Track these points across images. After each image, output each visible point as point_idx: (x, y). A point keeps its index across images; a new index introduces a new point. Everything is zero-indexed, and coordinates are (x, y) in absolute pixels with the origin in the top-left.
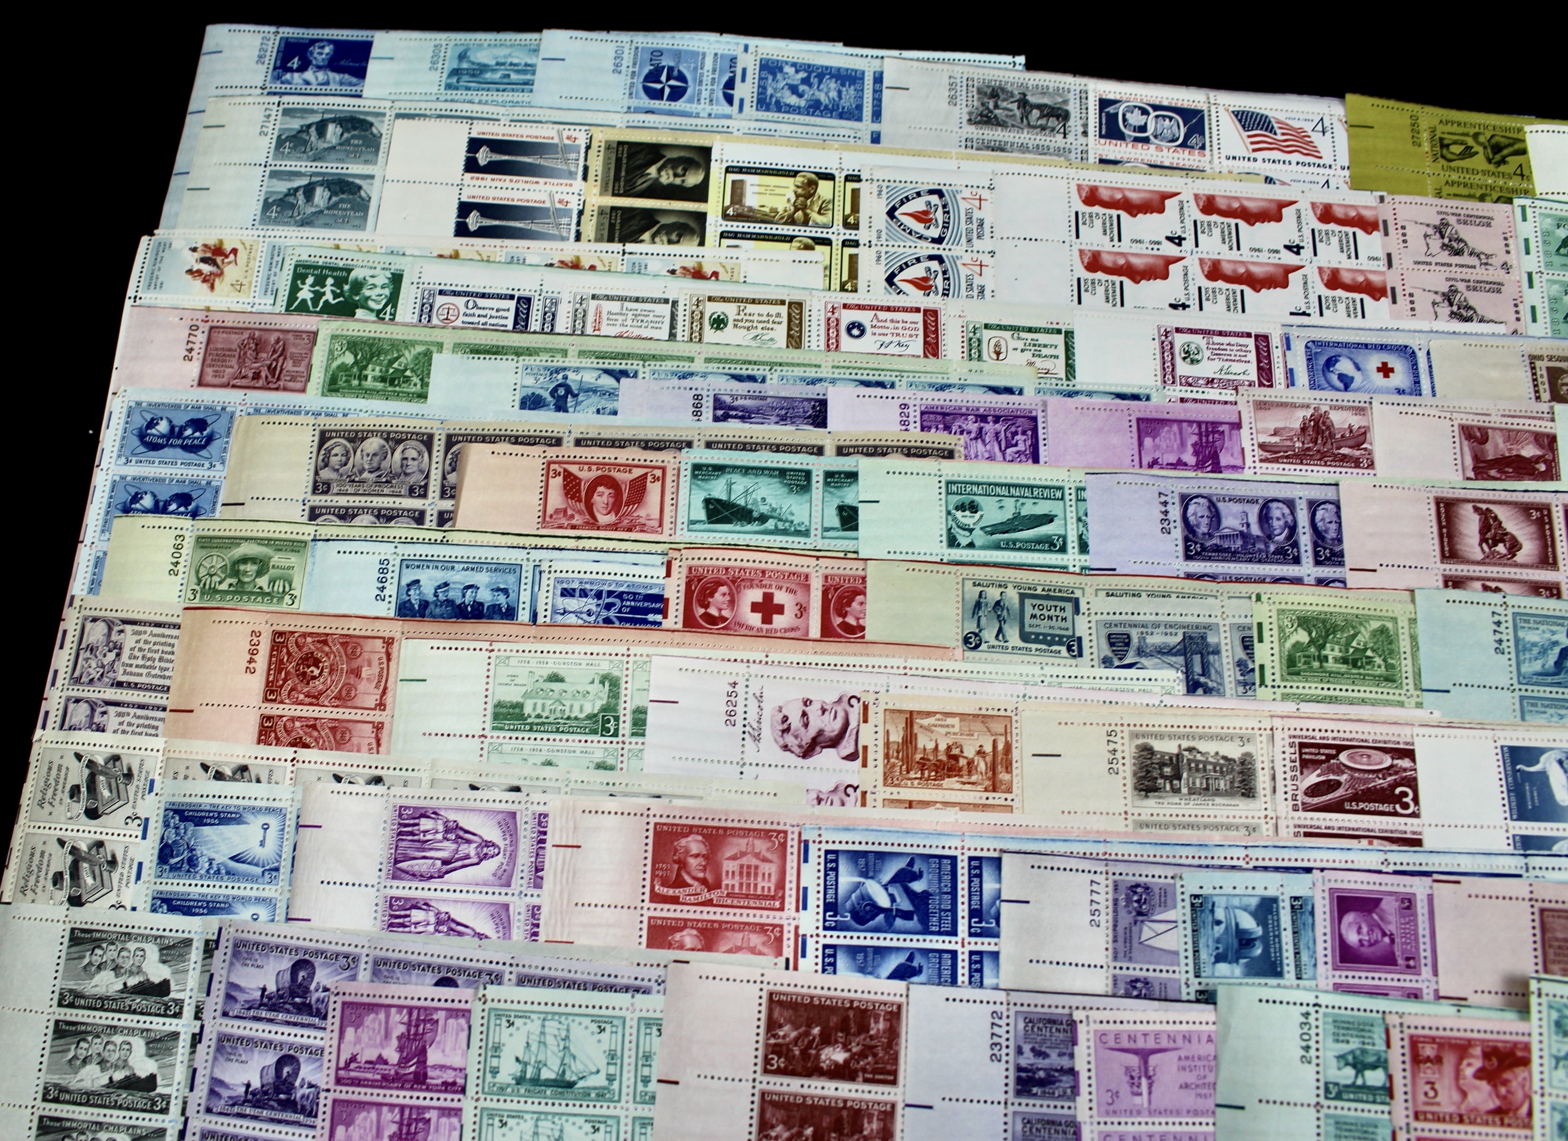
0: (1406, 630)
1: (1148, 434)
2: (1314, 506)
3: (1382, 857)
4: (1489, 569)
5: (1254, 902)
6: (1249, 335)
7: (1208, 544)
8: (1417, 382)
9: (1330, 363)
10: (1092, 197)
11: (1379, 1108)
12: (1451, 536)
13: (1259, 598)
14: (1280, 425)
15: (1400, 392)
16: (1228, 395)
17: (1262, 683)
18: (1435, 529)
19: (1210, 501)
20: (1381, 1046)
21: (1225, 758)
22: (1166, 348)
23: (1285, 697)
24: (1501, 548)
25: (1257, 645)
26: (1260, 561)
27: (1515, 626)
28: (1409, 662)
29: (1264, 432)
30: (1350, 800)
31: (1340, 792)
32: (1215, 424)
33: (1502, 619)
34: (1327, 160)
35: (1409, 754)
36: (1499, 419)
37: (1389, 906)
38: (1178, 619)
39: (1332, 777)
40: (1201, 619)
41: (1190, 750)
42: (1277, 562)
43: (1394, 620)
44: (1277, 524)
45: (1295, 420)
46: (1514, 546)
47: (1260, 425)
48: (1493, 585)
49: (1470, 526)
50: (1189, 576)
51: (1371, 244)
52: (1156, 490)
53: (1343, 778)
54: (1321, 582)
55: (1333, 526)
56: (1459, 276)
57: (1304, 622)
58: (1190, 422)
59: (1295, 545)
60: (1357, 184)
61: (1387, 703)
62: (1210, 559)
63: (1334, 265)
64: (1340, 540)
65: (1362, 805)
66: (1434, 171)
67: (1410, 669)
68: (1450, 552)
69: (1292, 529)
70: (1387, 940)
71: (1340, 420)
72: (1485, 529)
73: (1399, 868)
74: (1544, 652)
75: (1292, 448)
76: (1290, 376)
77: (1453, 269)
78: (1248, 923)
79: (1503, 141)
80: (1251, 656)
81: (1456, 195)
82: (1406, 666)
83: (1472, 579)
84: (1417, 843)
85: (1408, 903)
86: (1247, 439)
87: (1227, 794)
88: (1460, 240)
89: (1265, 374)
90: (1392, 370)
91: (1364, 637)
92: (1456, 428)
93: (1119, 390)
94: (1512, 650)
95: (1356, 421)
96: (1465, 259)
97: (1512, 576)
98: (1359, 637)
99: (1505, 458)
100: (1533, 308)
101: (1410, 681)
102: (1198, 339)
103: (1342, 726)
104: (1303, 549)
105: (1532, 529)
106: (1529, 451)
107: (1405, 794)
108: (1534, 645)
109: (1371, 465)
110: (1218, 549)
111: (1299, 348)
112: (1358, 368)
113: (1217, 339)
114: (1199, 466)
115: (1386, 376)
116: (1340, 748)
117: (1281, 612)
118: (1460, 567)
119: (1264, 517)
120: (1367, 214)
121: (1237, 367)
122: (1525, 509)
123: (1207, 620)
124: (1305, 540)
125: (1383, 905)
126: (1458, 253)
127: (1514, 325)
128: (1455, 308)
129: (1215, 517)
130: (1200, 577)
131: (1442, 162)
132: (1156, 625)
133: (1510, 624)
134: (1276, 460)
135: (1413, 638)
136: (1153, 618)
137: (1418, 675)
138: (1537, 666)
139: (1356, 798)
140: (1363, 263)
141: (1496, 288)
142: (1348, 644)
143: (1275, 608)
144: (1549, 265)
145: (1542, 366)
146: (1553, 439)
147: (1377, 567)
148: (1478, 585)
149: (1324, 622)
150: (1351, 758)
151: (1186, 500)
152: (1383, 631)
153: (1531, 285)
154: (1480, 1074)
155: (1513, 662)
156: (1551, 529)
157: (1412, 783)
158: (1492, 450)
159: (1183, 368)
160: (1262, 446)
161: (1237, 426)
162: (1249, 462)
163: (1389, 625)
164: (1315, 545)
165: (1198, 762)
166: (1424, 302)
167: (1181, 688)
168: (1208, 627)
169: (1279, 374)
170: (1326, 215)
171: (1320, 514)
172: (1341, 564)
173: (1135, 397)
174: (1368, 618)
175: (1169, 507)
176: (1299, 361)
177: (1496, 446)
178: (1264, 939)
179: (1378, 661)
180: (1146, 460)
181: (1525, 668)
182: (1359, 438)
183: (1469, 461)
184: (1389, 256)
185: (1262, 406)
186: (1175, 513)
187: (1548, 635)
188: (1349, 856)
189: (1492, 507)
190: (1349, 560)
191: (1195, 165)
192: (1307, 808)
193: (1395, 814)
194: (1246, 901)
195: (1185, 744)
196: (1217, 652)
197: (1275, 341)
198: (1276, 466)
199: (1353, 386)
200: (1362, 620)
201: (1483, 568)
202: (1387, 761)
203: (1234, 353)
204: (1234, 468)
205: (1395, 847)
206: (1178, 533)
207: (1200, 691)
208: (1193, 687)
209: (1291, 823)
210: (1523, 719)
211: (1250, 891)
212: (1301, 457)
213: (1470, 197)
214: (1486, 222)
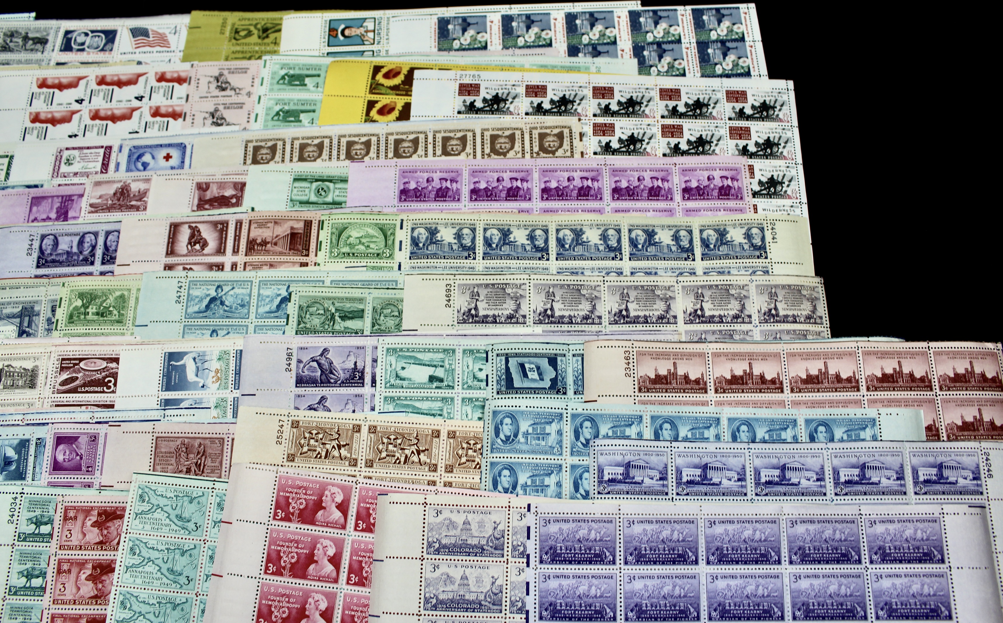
0: (134, 296)
1: (35, 205)
2: (108, 233)
3: (91, 415)
4: (188, 258)
5: (16, 442)
6: (102, 147)
7: (49, 259)
8: (183, 162)
9: (140, 157)
10: (43, 84)
11: (45, 544)
12: (173, 243)
13: (63, 285)
14: (103, 193)
15: (172, 168)
16: (83, 180)
17: (56, 329)
18: (166, 240)
19: (56, 238)
20: (52, 512)
21: (24, 369)
22: (58, 159)
23: (65, 335)
24: (197, 247)
25: (58, 309)
26: (73, 266)
27: (189, 288)
28: (132, 312)
29: (94, 197)
30: (81, 386)
31: (77, 383)
32: (70, 196)
33: (183, 285)
34: (173, 47)
35: (117, 360)
36: (220, 177)
37: (83, 440)
38: (22, 299)
39: (74, 375)
40: (34, 299)
41: (8, 366)
42: (83, 265)
43: (129, 290)
44: (86, 245)
45: (111, 190)
46: (205, 244)
47: (93, 194)
48: (188, 267)
49: (184, 235)
50: (36, 277)
51: (180, 90)
52: (29, 234)
53: (80, 375)
54: (102, 274)
55: (115, 243)
56: (221, 102)
57: (81, 295)
58: (58, 196)
59: (93, 255)
60: (185, 59)
61: (116, 334)
62: (49, 267)
63: (158, 104)
64: (116, 251)
65: (87, 389)
66: (227, 47)
67: (132, 316)
68: (171, 252)
69: (94, 247)
70: (78, 458)
71: (135, 187)
72: (192, 236)
73: (99, 420)
74: (201, 300)
75: (106, 204)
76: (118, 165)
77: (220, 98)
78: (11, 453)
79: (269, 25)
80: (54, 315)
81: (236, 58)
82: (130, 314)
83: (179, 264)
84: (112, 406)
85: (94, 438)
86: (84, 203)
87: (22, 387)
88: (227, 82)
89: (105, 166)
90: (171, 157)
91: (111, 300)
92: (194, 185)
93: (27, 184)
94: (185, 301)
95: (142, 186)
96: (228, 92)
97: (200, 261)
98: (108, 301)
99: (215, 198)
100: (257, 115)
101: (131, 322)
102: (76, 153)
103: (85, 348)
104: (97, 256)
105: (216, 235)
106: (228, 193)
107: (110, 381)
108: (197, 297)
109: (145, 209)
110: (54, 261)
111: (126, 151)
112: (153, 158)
113: (85, 151)
114: (57, 219)
115: (167, 160)
116: (81, 360)
117: (72, 291)
118: (174, 259)
119: (81, 243)
120: (183, 75)
121: (91, 165)
122: (215, 224)
123: (37, 298)
124: (99, 252)
125: (80, 440)
126: (224, 89)
127: (245, 124)
128: (215, 120)
129: (56, 243)
130: (41, 277)
131: (234, 41)
132: (9, 303)
133: (187, 288)
134: (96, 212)
135: (137, 299)
136: (9, 300)
137: (135, 318)
138: (196, 309)
139: (84, 385)
140: (175, 101)
141: (240, 106)
142: (101, 305)
143: (69, 289)
144: (271, 90)
145: (251, 146)
146: (244, 185)
147: (131, 263)
148: (181, 267)
149: (91, 294)
150: (86, 364)
151: (43, 237)
152: (122, 297)
153: (259, 102)
154: (94, 525)
155: (184, 308)
156: (226, 234)
157: (115, 375)
158: (209, 195)
159: (64, 169)
160: (91, 205)
161: (81, 196)
162: (82, 214)
163: (126, 293)
164: (104, 254)
165: (10, 372)
166: (199, 119)
167: (16, 334)
168: (36, 302)
169: (112, 166)
170: (162, 78)
171: (110, 237)
172: (114, 263)
173: (36, 186)
174: (115, 291)
175: (34, 242)
176: (123, 159)
177: (212, 192)
178: (18, 461)
179: (115, 312)
180: (32, 218)
181: (190, 310)
182: (142, 195)
183: (196, 202)
184: (188, 96)
185: (98, 184)
186: (36, 245)
187: (205, 291)
188: (73, 415)
189: (198, 225)
190: (118, 261)
191: (104, 60)
192: (59, 392)
193: (103, 392)
194: (12, 442)
195: (6, 363)
196: (38, 315)
197: (115, 149)
198: (95, 215)
199: (149, 168)
200: (111, 291)
201: (185, 258)
202: (104, 364)
203: (92, 157)
204: (75, 218)
205: (99, 409)
206: (35, 255)
207: (25, 335)
208: (22, 333)
209: (50, 400)
210: (183, 337)
211: (15, 437)
212: (110, 209)
213: (244, 58)
214: (244, 71)
